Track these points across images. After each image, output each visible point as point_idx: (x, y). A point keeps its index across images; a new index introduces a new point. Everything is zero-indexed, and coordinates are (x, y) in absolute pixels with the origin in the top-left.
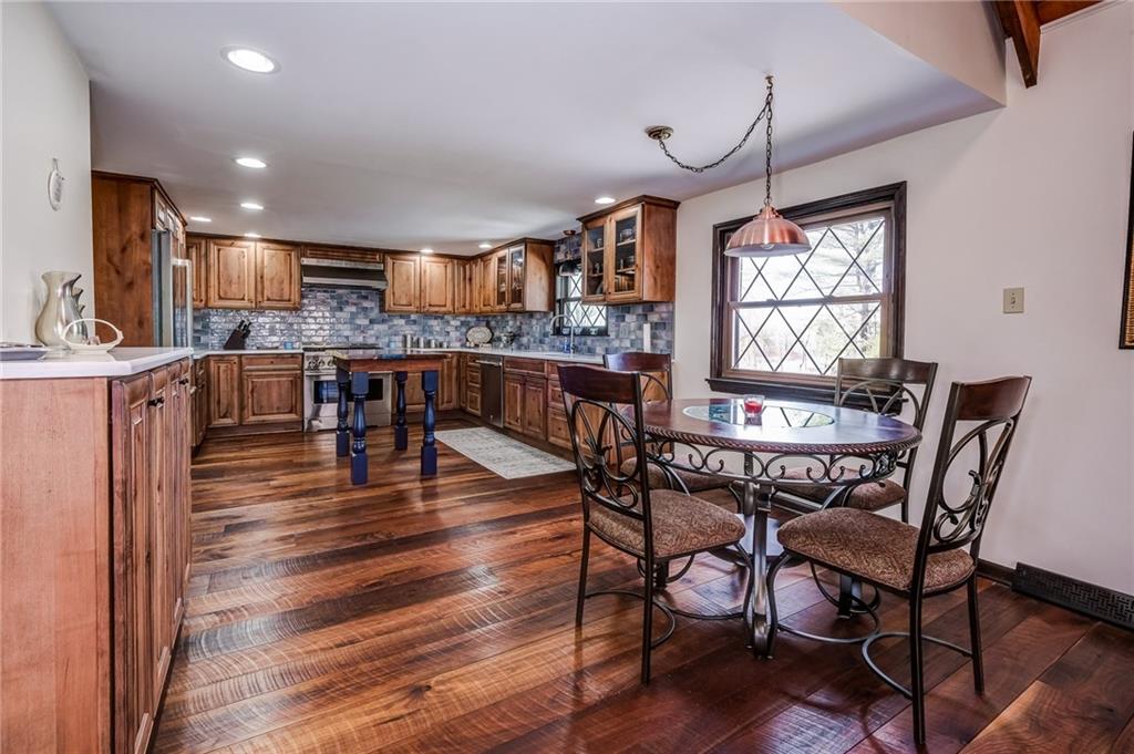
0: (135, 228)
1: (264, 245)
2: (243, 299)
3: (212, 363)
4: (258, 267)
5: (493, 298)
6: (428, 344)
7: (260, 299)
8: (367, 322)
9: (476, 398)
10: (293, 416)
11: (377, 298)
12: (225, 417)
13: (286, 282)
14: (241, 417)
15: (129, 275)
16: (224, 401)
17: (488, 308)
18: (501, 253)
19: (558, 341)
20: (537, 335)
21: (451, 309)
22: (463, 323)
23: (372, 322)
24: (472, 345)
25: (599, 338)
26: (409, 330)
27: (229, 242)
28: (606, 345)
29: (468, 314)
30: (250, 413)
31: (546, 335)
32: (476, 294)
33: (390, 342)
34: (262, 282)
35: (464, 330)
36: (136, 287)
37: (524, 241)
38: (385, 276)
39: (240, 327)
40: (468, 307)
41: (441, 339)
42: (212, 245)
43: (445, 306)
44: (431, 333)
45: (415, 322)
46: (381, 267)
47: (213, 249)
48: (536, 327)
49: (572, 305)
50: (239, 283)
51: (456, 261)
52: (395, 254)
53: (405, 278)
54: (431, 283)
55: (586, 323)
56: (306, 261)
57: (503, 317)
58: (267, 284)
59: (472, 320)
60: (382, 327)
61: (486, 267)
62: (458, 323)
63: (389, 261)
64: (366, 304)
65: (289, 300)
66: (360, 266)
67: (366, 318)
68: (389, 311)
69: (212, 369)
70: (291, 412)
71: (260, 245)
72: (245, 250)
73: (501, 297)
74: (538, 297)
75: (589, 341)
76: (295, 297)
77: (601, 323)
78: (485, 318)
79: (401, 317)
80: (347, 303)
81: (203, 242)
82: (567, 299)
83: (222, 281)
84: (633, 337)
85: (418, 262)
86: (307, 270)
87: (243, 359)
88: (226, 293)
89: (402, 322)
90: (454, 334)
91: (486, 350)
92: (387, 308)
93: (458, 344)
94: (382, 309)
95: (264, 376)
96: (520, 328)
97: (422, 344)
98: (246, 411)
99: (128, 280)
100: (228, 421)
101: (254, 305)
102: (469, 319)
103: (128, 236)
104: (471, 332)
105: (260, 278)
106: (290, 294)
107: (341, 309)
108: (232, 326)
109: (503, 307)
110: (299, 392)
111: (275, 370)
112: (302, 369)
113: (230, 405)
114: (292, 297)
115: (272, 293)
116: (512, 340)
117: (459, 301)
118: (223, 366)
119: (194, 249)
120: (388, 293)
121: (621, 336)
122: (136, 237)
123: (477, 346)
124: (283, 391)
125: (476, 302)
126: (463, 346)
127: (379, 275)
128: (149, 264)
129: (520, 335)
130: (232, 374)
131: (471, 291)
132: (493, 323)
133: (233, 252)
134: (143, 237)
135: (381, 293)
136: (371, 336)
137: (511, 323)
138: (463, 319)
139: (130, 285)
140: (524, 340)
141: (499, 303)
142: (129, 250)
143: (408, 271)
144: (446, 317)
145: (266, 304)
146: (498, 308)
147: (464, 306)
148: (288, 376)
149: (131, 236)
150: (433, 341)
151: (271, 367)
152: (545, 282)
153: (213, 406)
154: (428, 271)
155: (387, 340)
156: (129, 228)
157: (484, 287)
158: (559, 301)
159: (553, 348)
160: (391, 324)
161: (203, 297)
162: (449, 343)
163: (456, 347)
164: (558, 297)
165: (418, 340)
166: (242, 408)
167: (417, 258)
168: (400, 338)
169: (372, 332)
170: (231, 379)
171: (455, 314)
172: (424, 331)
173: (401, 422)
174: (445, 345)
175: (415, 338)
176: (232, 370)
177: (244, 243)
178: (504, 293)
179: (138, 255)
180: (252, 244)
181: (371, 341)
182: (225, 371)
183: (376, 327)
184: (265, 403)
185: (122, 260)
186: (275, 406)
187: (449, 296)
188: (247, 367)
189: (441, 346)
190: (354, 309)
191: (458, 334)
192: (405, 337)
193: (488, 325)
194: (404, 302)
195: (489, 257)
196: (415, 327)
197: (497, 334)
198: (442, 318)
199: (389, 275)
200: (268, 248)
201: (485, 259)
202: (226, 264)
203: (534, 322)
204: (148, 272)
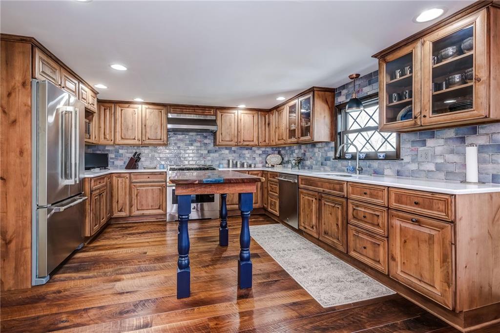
0: (18, 78)
1: (147, 106)
2: (135, 139)
3: (114, 178)
4: (143, 119)
5: (286, 134)
6: (242, 165)
7: (144, 139)
8: (206, 152)
9: (275, 203)
10: (160, 211)
11: (212, 138)
12: (121, 211)
13: (159, 128)
14: (130, 212)
15: (13, 114)
16: (120, 202)
17: (282, 142)
18: (292, 103)
19: (339, 164)
20: (320, 159)
21: (257, 143)
22: (264, 152)
23: (209, 152)
24: (270, 166)
25: (387, 161)
26: (231, 157)
27: (127, 105)
28: (397, 168)
29: (266, 146)
30: (136, 209)
31: (327, 159)
32: (272, 133)
33: (220, 164)
34: (146, 129)
35: (264, 156)
36: (18, 124)
37: (312, 90)
38: (216, 123)
39: (134, 156)
40: (267, 141)
41: (250, 162)
42: (118, 108)
43: (253, 141)
44: (244, 158)
45: (234, 152)
46: (213, 118)
47: (118, 109)
48: (318, 153)
49: (352, 136)
50: (132, 129)
51: (260, 113)
52: (223, 109)
53: (228, 124)
54: (244, 126)
55: (368, 149)
56: (170, 116)
57: (290, 147)
58: (148, 129)
59: (269, 150)
60: (216, 155)
61: (280, 114)
62: (261, 152)
63: (219, 114)
64: (206, 141)
65: (161, 139)
66: (202, 118)
67: (206, 150)
68: (219, 145)
69: (114, 182)
70: (159, 208)
71: (144, 106)
72: (136, 110)
73: (292, 133)
74: (323, 132)
75: (375, 164)
76: (164, 137)
77: (389, 148)
78: (278, 149)
79: (226, 149)
80: (195, 141)
81: (113, 105)
82: (346, 131)
83: (123, 128)
84: (440, 160)
85: (236, 114)
86: (170, 121)
87: (132, 176)
88: (125, 135)
89: (227, 152)
90: (258, 159)
91: (278, 169)
92: (218, 143)
93: (261, 165)
94: (215, 144)
95: (144, 186)
96: (304, 154)
97: (239, 165)
98: (133, 207)
99: (12, 118)
100: (123, 214)
101: (140, 143)
102: (267, 149)
103: (13, 84)
104: (268, 158)
105: (144, 126)
106: (161, 136)
107: (192, 145)
108: (131, 155)
109: (294, 140)
110: (164, 195)
111: (150, 182)
112: (166, 181)
113: (124, 204)
114: (162, 138)
115: (151, 135)
116: (299, 163)
117: (261, 138)
118: (120, 179)
119: (108, 110)
120: (218, 133)
121: (420, 159)
122: (19, 84)
123: (273, 166)
124: (155, 196)
125: (272, 137)
126: (264, 166)
127: (213, 122)
128: (28, 106)
129: (304, 160)
130: (125, 185)
131: (269, 131)
132: (283, 152)
133: (129, 111)
134: (24, 84)
135: (214, 133)
136: (209, 160)
137: (296, 151)
138: (264, 149)
139: (14, 122)
140: (308, 163)
141: (290, 137)
142: (13, 95)
143: (230, 119)
144: (253, 148)
145: (147, 142)
146: (289, 141)
147: (265, 141)
148: (159, 186)
149: (15, 84)
150: (246, 164)
151: (148, 180)
152: (327, 120)
153: (115, 204)
154: (242, 120)
155: (218, 163)
156: (13, 77)
157: (279, 128)
158: (340, 134)
159: (334, 169)
160: (220, 153)
161: (113, 139)
162: (255, 164)
163: (260, 167)
164: (339, 131)
165: (236, 162)
166: (131, 206)
167: (236, 112)
168: (226, 162)
169: (209, 158)
170: (125, 188)
171: (258, 146)
172: (240, 157)
173: (224, 225)
174: (253, 166)
175: (235, 162)
176: (125, 183)
177: (136, 106)
178: (295, 130)
179: (20, 98)
180: (140, 106)
181: (209, 163)
182: (122, 183)
183: (212, 155)
184: (144, 202)
185: (8, 102)
186: (150, 205)
187: (256, 135)
188: (134, 180)
189: (250, 166)
190: (199, 144)
191: (261, 159)
192: (229, 161)
193: (279, 153)
194: (228, 139)
195: (282, 107)
196: (235, 155)
197: (286, 159)
198: (251, 149)
199: (219, 122)
200: (149, 108)
201: (279, 109)
202: (125, 119)
203: (316, 150)
204: (29, 112)
